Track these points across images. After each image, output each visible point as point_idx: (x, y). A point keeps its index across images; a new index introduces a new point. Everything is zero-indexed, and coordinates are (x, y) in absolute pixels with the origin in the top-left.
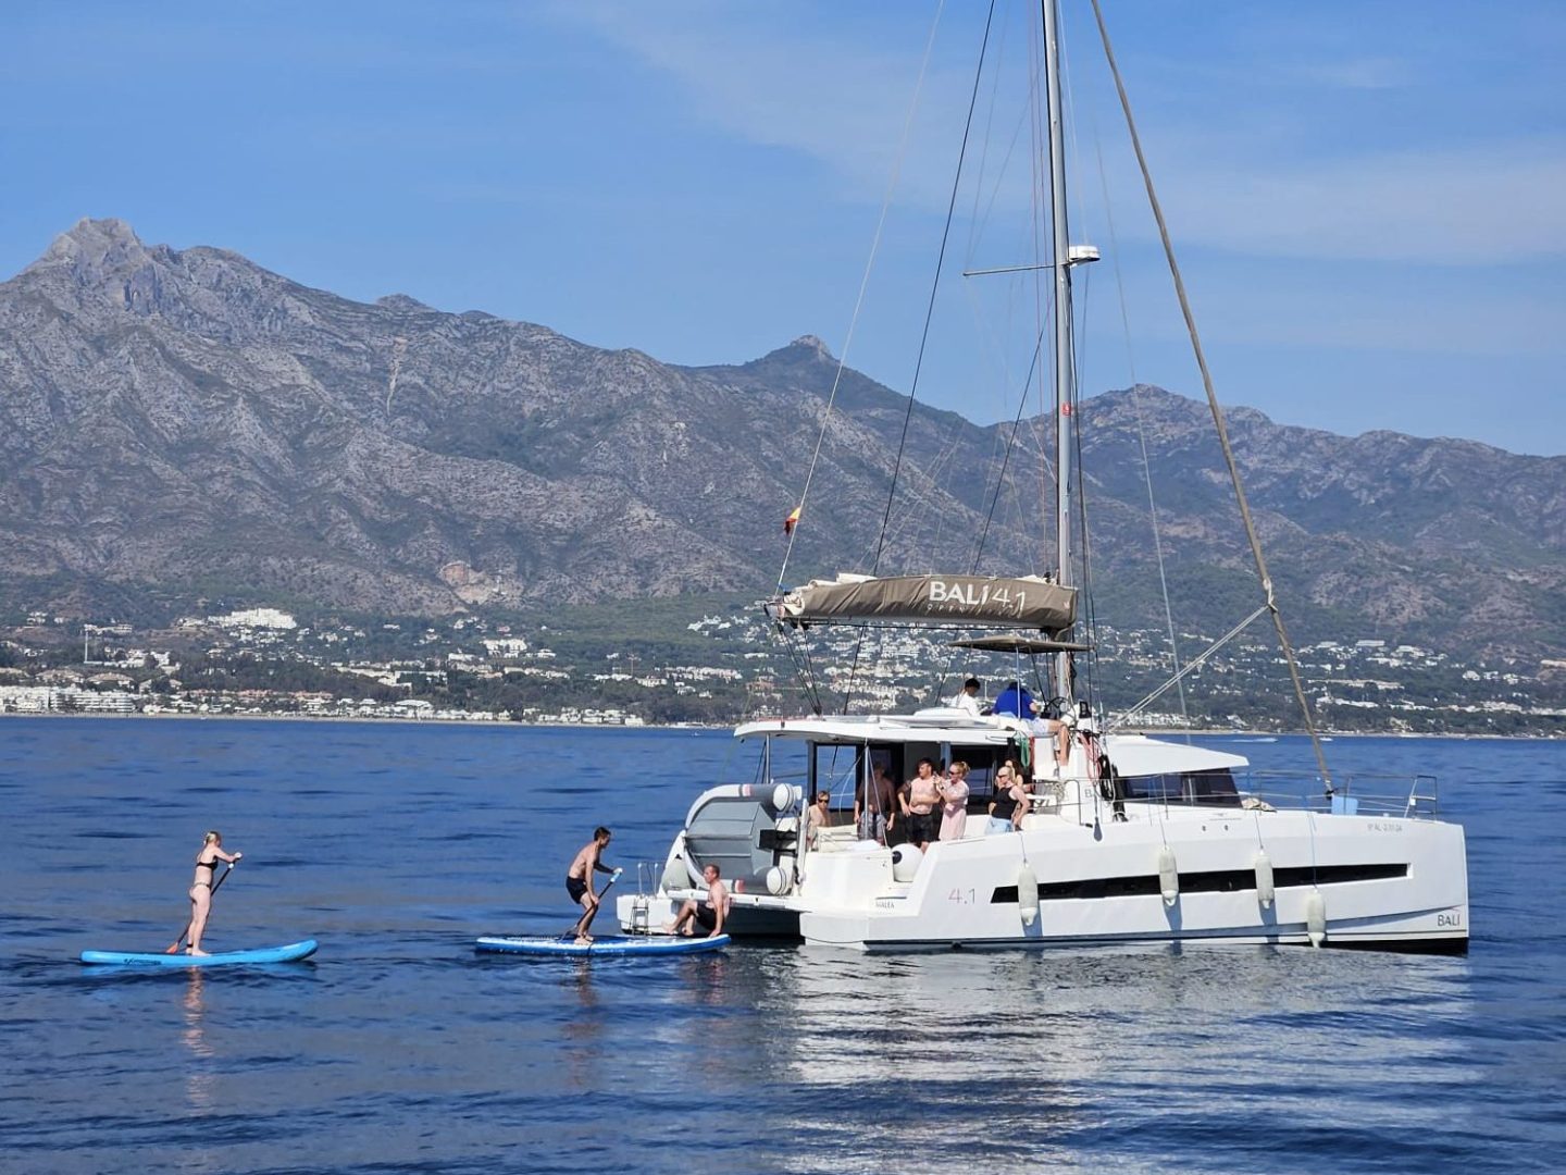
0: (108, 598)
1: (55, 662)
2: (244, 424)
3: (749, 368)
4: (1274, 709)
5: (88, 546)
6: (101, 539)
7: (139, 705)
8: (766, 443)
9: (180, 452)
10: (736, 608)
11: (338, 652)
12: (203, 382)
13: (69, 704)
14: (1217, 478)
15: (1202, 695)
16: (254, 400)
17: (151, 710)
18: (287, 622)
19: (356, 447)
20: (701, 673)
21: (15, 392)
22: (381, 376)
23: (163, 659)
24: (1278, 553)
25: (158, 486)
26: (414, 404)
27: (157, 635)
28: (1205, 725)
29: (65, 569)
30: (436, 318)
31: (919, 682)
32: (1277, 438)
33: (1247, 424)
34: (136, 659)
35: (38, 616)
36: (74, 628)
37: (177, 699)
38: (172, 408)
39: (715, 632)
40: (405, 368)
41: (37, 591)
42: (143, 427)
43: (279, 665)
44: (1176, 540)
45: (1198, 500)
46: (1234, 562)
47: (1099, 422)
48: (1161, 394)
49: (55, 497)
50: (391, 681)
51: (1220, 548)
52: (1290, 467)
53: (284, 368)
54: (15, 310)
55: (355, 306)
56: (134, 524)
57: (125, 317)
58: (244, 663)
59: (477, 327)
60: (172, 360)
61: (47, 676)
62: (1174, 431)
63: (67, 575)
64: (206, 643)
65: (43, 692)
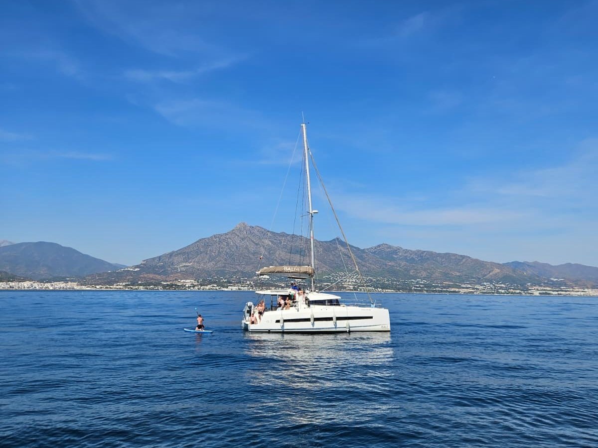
0: (244, 274)
1: (237, 283)
2: (262, 250)
3: (330, 241)
4: (406, 289)
5: (241, 267)
6: (243, 266)
7: (249, 289)
8: (333, 252)
9: (254, 254)
10: (329, 275)
11: (275, 281)
12: (257, 244)
13: (239, 289)
14: (395, 256)
15: (396, 287)
16: (264, 246)
17: (251, 290)
18: (268, 277)
19: (278, 252)
20: (325, 284)
21: (231, 246)
22: (281, 243)
23: (252, 283)
24: (405, 267)
25: (251, 259)
26: (285, 247)
27: (251, 279)
28: (397, 292)
29: (238, 270)
30: (288, 235)
31: (356, 285)
32: (404, 250)
33: (399, 249)
34: (248, 283)
35: (235, 277)
36: (239, 278)
37: (254, 288)
38: (252, 248)
39: (327, 278)
40: (284, 242)
41: (235, 273)
42: (249, 251)
43: (268, 283)
44: (390, 265)
45: (393, 259)
46: (399, 268)
47: (378, 249)
48: (387, 245)
49: (237, 260)
50: (283, 285)
51: (396, 266)
52: (406, 255)
53: (267, 242)
54: (231, 235)
55: (277, 234)
56: (247, 264)
57: (246, 236)
58: (263, 283)
59: (293, 236)
60: (253, 241)
61: (236, 285)
62: (389, 250)
63: (238, 271)
64: (257, 280)
65: (236, 287)
